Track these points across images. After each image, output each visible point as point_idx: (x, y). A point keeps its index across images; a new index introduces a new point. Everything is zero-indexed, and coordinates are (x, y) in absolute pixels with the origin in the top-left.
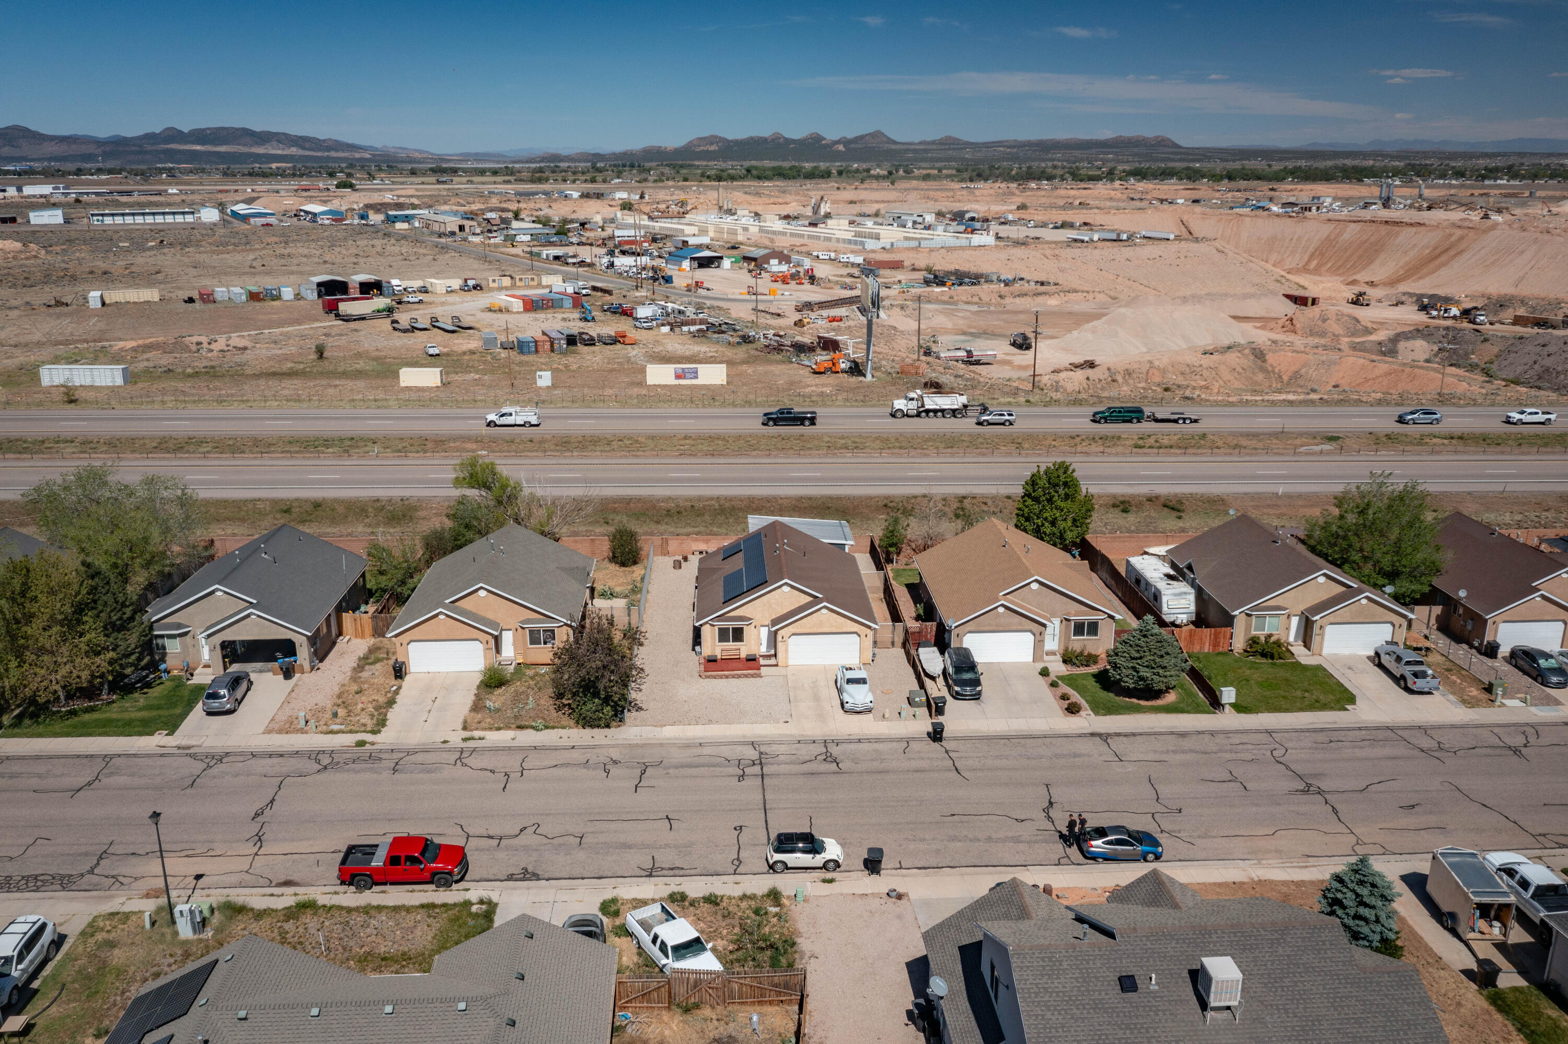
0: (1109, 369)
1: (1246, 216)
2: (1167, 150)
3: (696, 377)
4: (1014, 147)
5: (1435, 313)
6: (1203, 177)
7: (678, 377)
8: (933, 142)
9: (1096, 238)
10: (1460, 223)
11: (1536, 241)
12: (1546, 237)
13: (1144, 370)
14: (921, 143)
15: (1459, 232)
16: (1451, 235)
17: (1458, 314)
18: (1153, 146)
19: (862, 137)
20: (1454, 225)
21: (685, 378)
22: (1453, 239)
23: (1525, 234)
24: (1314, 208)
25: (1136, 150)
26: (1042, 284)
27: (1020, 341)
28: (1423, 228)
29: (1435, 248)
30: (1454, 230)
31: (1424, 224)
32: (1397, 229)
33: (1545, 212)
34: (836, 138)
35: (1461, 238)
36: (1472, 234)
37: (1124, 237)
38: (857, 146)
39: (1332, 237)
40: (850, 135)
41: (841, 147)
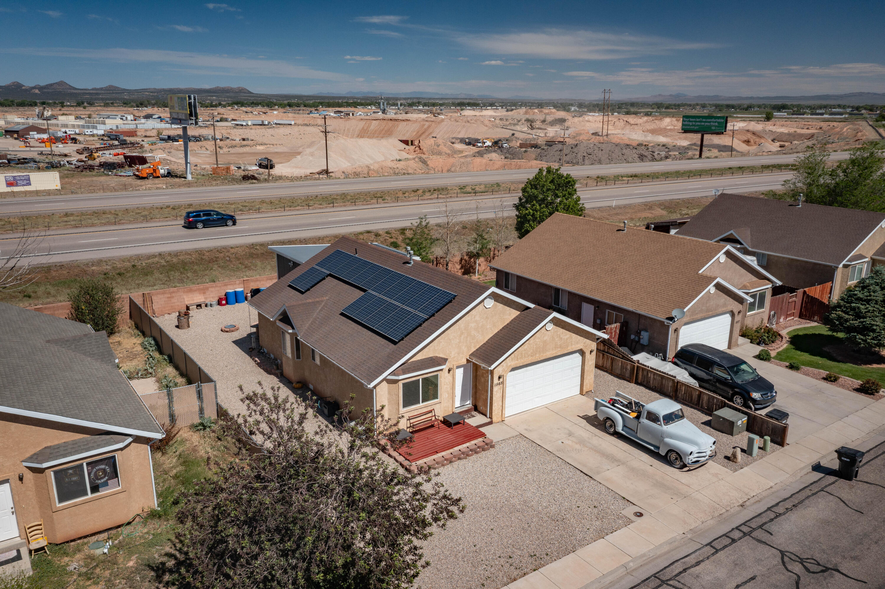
0: (343, 172)
1: (318, 118)
2: (245, 95)
3: (29, 184)
4: (155, 92)
5: (479, 145)
6: (275, 105)
7: (9, 184)
8: (101, 89)
9: (250, 123)
10: (427, 119)
11: (464, 126)
12: (468, 124)
13: (366, 172)
14: (93, 89)
15: (427, 124)
16: (424, 125)
17: (490, 144)
18: (236, 92)
19: (51, 85)
20: (424, 120)
21: (17, 185)
22: (425, 127)
23: (457, 123)
24: (351, 114)
25: (228, 94)
26: (244, 140)
27: (265, 163)
28: (409, 122)
29: (418, 132)
30: (425, 123)
31: (409, 120)
32: (397, 123)
33: (459, 114)
34: (33, 85)
35: (429, 127)
36: (433, 124)
37: (266, 123)
38: (48, 90)
39: (365, 128)
40: (43, 83)
41: (37, 91)
